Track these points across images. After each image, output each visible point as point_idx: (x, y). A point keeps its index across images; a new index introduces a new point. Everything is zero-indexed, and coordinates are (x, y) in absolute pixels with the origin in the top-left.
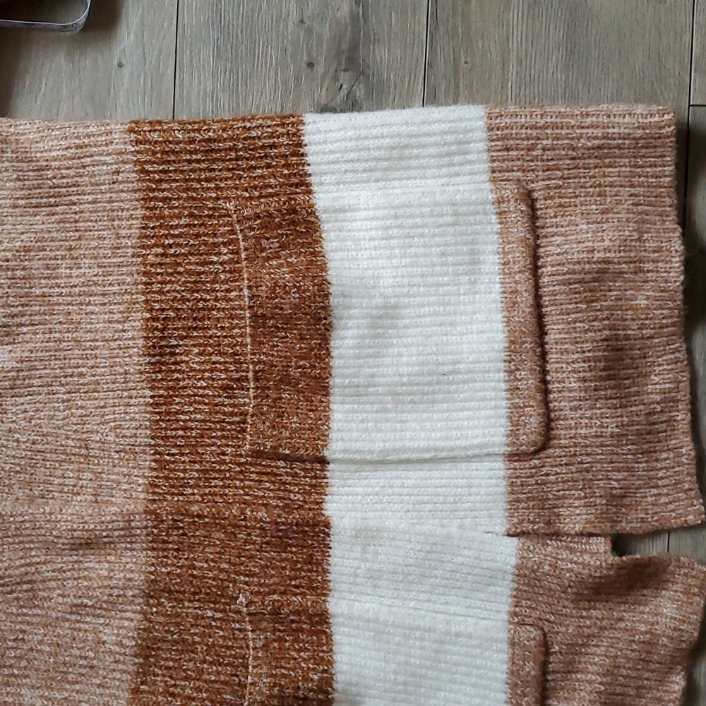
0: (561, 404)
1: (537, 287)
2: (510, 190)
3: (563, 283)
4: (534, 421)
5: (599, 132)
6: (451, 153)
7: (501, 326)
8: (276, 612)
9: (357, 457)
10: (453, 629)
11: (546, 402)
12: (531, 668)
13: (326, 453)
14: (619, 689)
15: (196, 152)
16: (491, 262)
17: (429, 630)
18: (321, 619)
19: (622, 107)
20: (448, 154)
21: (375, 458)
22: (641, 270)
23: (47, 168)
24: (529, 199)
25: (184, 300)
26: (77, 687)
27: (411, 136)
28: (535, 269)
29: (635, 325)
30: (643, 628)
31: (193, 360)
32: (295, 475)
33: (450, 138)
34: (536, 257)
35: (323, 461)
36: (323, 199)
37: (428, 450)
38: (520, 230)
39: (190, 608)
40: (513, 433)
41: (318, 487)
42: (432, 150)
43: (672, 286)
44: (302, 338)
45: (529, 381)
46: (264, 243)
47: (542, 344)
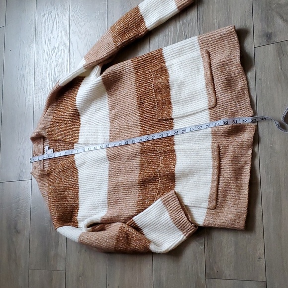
0: (218, 95)
1: (211, 71)
2: (204, 52)
3: (216, 69)
4: (213, 100)
5: (219, 35)
6: (192, 48)
7: (204, 81)
8: (165, 152)
9: (178, 116)
10: (200, 148)
11: (216, 95)
12: (216, 153)
13: (172, 117)
14: (237, 155)
15: (143, 61)
16: (202, 68)
17: (195, 149)
18: (173, 151)
19: (224, 28)
20: (191, 48)
21: (182, 115)
22: (231, 61)
23: (117, 72)
24: (208, 53)
25: (144, 92)
26: (129, 175)
27: (183, 46)
28: (210, 67)
29: (233, 74)
30: (240, 140)
31: (147, 104)
32: (167, 124)
33: (191, 44)
34: (210, 64)
35: (172, 119)
36: (167, 64)
37: (192, 111)
38: (206, 59)
39: (149, 155)
40: (209, 103)
41: (172, 125)
42: (188, 48)
43: (238, 63)
44: (165, 93)
45: (211, 91)
46: (157, 76)
47: (213, 82)
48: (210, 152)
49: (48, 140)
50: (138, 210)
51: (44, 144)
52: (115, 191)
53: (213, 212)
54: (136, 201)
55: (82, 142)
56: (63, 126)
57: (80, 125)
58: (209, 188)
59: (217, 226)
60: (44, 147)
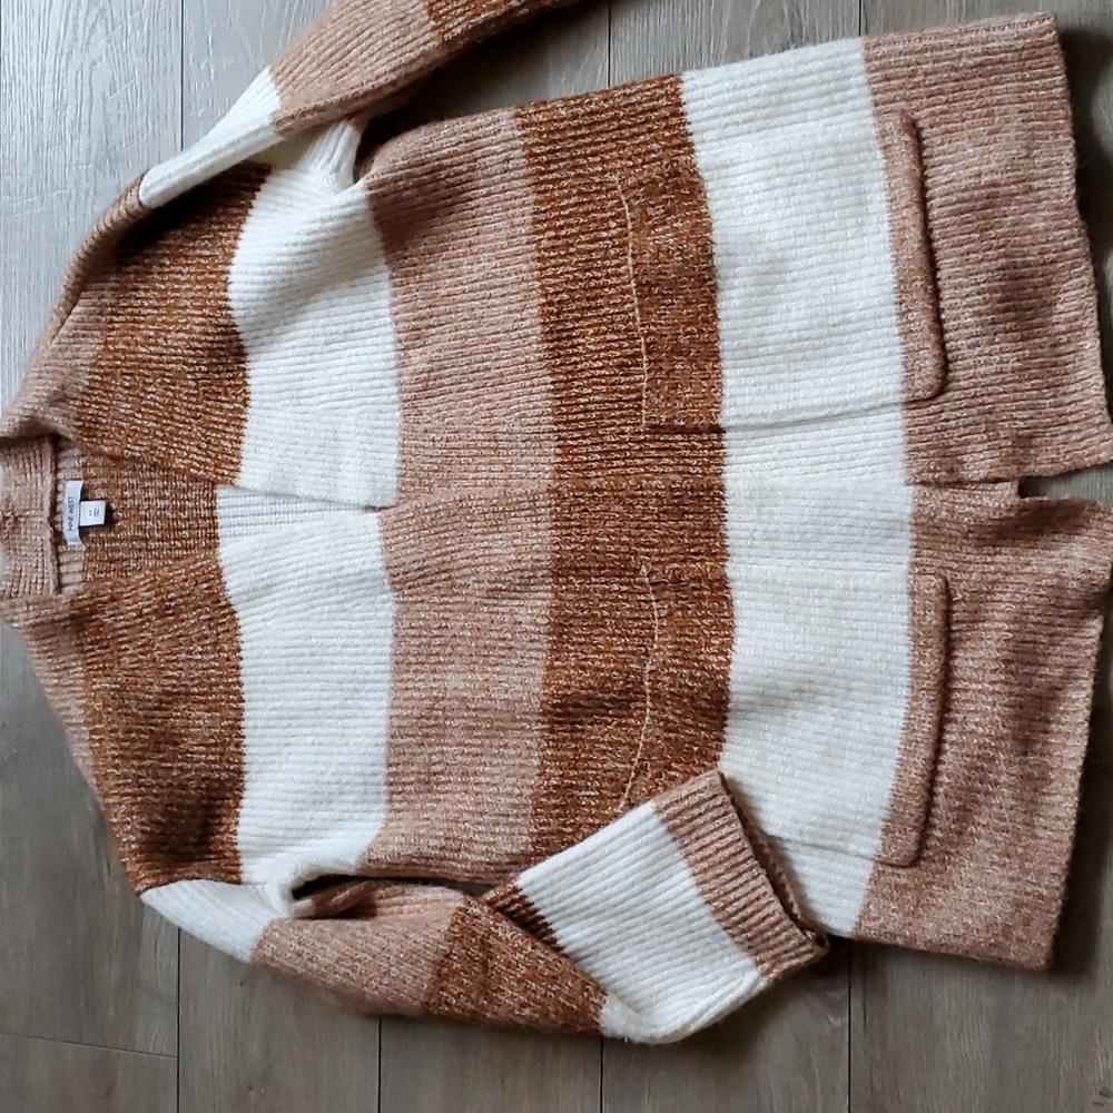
0: (958, 341)
1: (926, 220)
2: (893, 123)
3: (953, 213)
4: (929, 363)
5: (978, 49)
6: (831, 92)
7: (889, 267)
8: (676, 580)
9: (751, 421)
10: (851, 584)
11: (942, 344)
12: (933, 619)
13: (720, 421)
14: (1029, 637)
15: (579, 127)
16: (878, 201)
17: (827, 587)
18: (721, 584)
19: (1002, 20)
20: (828, 93)
21: (770, 420)
22: (1030, 189)
23: (442, 168)
24: (914, 129)
25: (576, 280)
26: (498, 669)
27: (788, 78)
28: (923, 202)
29: (1035, 250)
30: (1050, 571)
31: (590, 342)
32: (693, 448)
33: (827, 75)
34: (923, 189)
35: (719, 430)
36: (703, 158)
37: (822, 407)
38: (905, 162)
39: (597, 584)
40: (908, 379)
41: (716, 458)
42: (811, 91)
43: (1064, 201)
44: (688, 303)
45: (920, 319)
46: (650, 211)
47: (934, 280)
48: (905, 608)
49: (77, 452)
50: (541, 834)
51: (56, 471)
52: (427, 736)
53: (904, 881)
54: (527, 792)
55: (257, 486)
56: (155, 394)
57: (245, 403)
58: (892, 774)
59: (921, 945)
60: (56, 482)
